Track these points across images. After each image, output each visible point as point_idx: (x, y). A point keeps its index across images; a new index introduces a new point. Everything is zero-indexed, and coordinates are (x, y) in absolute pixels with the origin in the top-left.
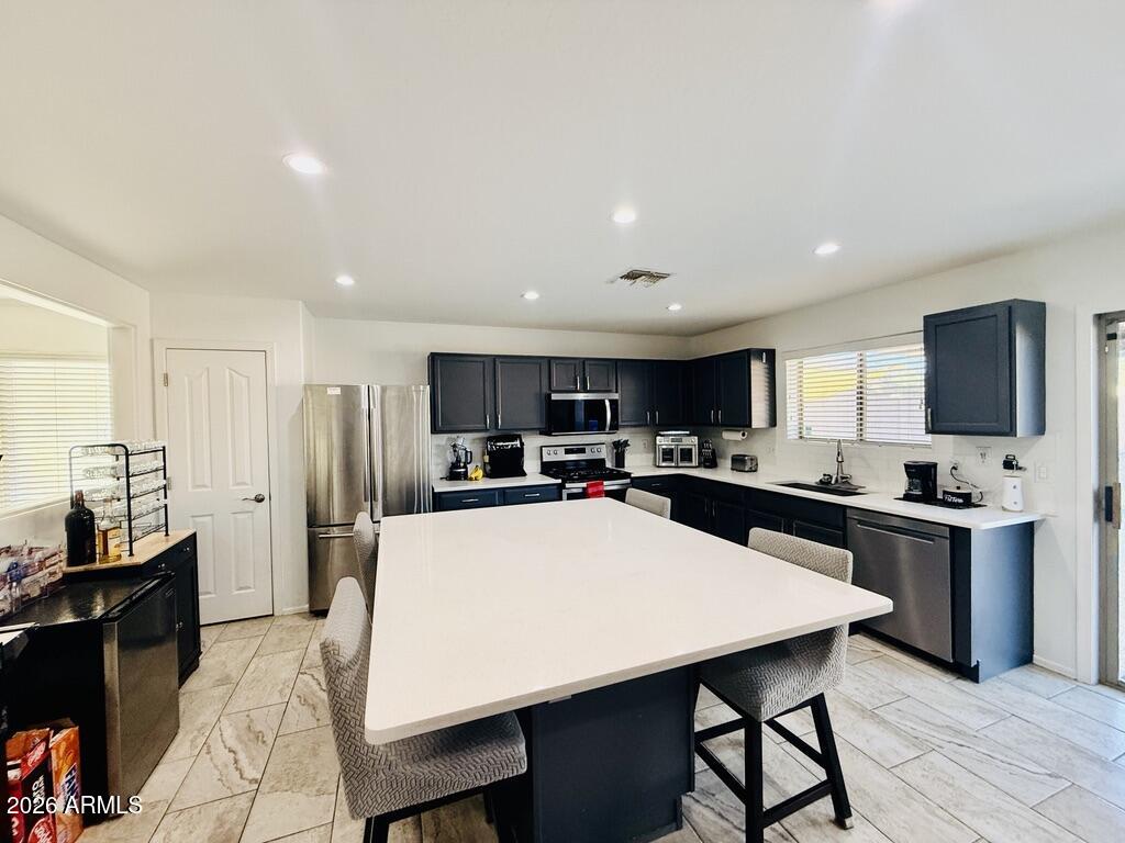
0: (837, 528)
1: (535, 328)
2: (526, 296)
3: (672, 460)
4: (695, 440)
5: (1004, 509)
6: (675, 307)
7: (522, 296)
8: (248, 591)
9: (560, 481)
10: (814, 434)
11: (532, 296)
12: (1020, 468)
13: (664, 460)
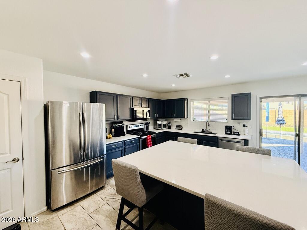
0: (216, 142)
1: (128, 86)
2: (143, 76)
3: (161, 127)
4: (166, 122)
5: (245, 135)
6: (173, 85)
7: (142, 75)
8: (8, 212)
9: (139, 136)
10: (196, 120)
11: (145, 75)
12: (246, 126)
13: (159, 127)
